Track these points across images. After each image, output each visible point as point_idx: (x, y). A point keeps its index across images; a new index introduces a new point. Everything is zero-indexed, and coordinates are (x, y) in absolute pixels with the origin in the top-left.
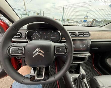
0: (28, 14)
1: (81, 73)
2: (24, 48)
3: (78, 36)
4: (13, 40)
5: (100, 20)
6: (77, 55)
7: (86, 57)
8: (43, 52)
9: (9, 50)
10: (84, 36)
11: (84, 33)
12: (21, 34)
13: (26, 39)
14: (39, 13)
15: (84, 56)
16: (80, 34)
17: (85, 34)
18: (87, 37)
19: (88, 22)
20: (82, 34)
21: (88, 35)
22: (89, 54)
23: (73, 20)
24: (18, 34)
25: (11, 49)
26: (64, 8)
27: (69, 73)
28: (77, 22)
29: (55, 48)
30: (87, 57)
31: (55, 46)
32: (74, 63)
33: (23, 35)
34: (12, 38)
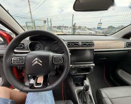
0: (34, 22)
1: (85, 85)
2: (25, 58)
3: (82, 46)
4: (15, 51)
5: (117, 27)
6: (80, 66)
7: (90, 67)
8: (41, 62)
9: (11, 60)
10: (87, 46)
11: (87, 43)
12: (24, 45)
13: (28, 50)
14: (47, 21)
15: (88, 66)
16: (83, 44)
17: (89, 44)
18: (91, 46)
19: (103, 29)
20: (86, 44)
21: (92, 44)
22: (94, 64)
23: (86, 27)
24: (21, 45)
25: (13, 59)
26: (73, 15)
27: (75, 86)
28: (90, 29)
29: (53, 57)
30: (92, 67)
31: (53, 56)
32: (78, 74)
33: (25, 46)
34: (15, 49)
